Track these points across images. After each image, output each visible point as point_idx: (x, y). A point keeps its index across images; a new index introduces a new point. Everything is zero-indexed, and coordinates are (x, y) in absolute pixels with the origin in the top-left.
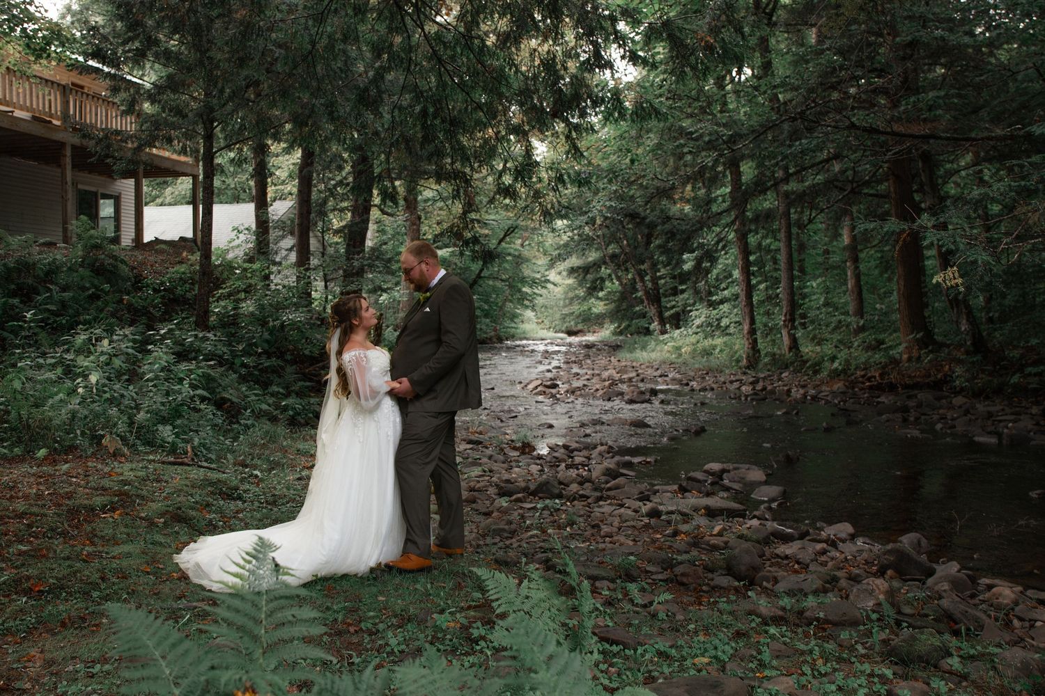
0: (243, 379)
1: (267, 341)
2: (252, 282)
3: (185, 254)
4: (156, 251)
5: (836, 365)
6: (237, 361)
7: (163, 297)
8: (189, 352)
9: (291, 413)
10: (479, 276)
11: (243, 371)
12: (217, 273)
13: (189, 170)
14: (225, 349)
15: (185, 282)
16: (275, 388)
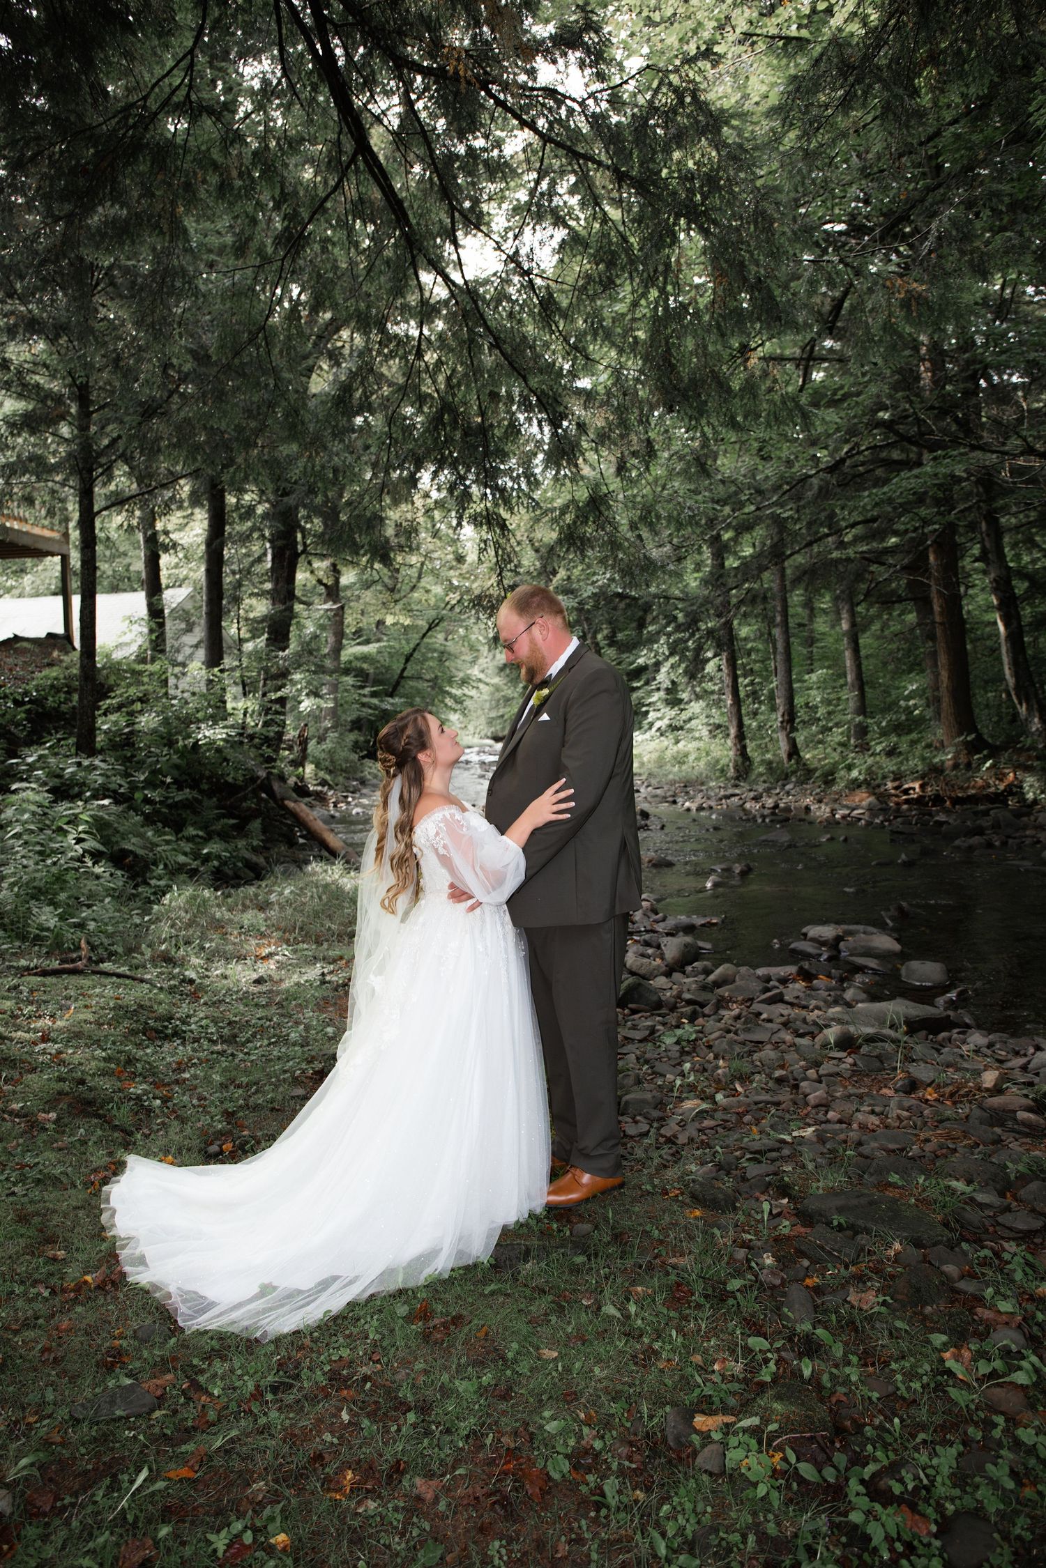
0: (149, 820)
1: (176, 767)
2: (150, 688)
3: (55, 654)
4: (16, 650)
5: (855, 773)
6: (138, 796)
7: (28, 712)
8: (71, 786)
9: (216, 863)
10: (401, 676)
11: (148, 809)
12: (101, 678)
13: (55, 549)
14: (119, 780)
15: (58, 690)
16: (191, 831)
